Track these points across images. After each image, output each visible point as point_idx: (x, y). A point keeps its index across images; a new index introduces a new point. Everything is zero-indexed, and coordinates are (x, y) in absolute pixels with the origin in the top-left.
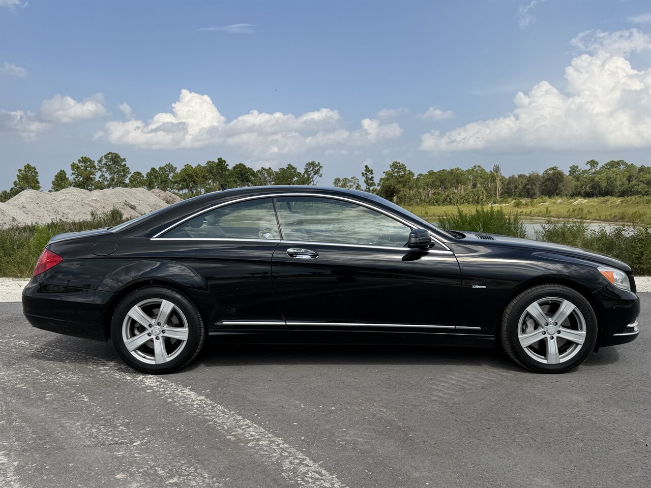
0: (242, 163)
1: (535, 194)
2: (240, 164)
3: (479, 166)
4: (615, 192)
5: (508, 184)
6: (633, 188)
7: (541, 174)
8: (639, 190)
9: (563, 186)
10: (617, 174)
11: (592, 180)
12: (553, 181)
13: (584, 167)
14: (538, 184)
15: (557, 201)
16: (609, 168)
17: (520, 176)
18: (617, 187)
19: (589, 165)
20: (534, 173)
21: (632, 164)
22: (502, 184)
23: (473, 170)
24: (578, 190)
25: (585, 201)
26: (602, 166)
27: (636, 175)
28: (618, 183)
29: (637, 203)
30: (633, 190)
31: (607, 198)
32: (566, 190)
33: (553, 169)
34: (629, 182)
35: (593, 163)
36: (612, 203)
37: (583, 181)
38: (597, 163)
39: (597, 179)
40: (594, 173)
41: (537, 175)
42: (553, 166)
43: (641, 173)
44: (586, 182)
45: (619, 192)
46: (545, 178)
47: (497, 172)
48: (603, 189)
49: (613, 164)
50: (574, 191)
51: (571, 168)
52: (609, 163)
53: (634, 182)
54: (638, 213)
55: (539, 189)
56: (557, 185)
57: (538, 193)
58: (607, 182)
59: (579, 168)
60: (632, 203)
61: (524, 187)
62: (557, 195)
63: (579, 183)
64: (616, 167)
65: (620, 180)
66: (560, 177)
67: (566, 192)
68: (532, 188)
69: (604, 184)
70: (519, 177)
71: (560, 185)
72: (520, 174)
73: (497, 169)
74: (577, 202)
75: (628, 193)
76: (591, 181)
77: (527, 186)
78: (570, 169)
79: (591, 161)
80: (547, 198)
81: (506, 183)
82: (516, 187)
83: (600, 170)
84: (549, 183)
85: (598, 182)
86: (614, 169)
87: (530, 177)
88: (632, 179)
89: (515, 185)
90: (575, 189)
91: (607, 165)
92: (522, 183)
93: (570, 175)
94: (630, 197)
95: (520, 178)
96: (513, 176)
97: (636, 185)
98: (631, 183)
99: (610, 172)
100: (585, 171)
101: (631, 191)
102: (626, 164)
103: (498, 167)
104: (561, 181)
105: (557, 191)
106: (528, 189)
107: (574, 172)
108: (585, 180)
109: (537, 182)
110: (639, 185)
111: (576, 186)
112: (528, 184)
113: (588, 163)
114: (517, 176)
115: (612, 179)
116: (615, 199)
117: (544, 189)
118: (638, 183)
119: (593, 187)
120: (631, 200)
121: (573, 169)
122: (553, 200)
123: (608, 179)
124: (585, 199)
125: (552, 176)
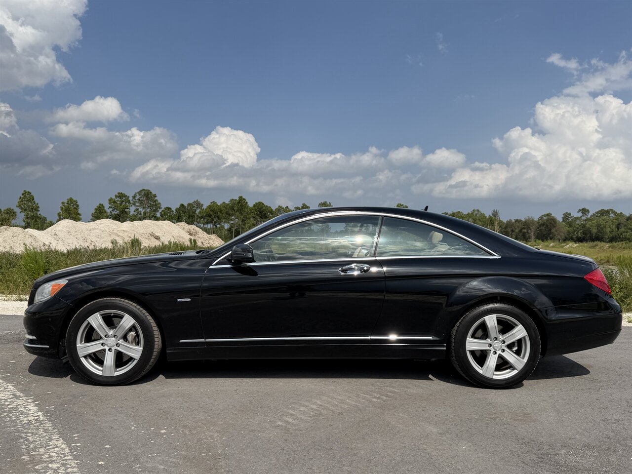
0: (261, 201)
1: (530, 237)
2: (260, 202)
3: (478, 211)
4: (605, 238)
5: (506, 228)
6: (622, 234)
7: (536, 219)
8: (628, 236)
9: (556, 231)
10: (607, 222)
11: (584, 226)
12: (547, 226)
13: (576, 214)
14: (533, 228)
15: (550, 244)
16: (599, 216)
17: (517, 221)
18: (606, 233)
19: (580, 213)
20: (529, 219)
21: (621, 213)
22: (500, 227)
23: (472, 213)
24: (571, 235)
25: (576, 245)
26: (593, 214)
27: (625, 223)
28: (608, 230)
29: (624, 248)
30: (621, 236)
31: (595, 243)
32: (559, 234)
33: (547, 215)
34: (618, 229)
35: (584, 211)
36: (600, 248)
37: (575, 227)
38: (588, 211)
39: (588, 225)
40: (586, 220)
41: (533, 220)
42: (547, 213)
43: (629, 222)
44: (578, 228)
45: (609, 238)
46: (540, 223)
47: (495, 216)
48: (594, 235)
49: (603, 213)
50: (567, 236)
51: (564, 214)
52: (599, 211)
53: (622, 230)
54: (622, 258)
55: (534, 233)
56: (551, 230)
57: (533, 237)
58: (598, 229)
59: (572, 215)
60: (619, 248)
61: (520, 231)
62: (551, 239)
63: (571, 229)
64: (606, 215)
65: (610, 227)
66: (553, 222)
67: (559, 237)
68: (527, 232)
69: (594, 231)
70: (515, 221)
71: (553, 230)
72: (516, 219)
73: (495, 214)
74: (568, 246)
75: (617, 239)
76: (582, 227)
77: (523, 230)
78: (563, 216)
79: (583, 209)
80: (540, 241)
81: (504, 226)
82: (513, 231)
83: (590, 217)
84: (543, 228)
85: (589, 228)
86: (604, 217)
87: (525, 222)
88: (620, 227)
89: (512, 229)
90: (568, 235)
91: (597, 213)
92: (518, 227)
93: (563, 221)
94: (617, 243)
95: (517, 223)
96: (511, 220)
97: (624, 232)
98: (620, 230)
99: (601, 219)
100: (577, 218)
101: (620, 238)
102: (615, 213)
103: (497, 212)
104: (554, 227)
105: (551, 236)
106: (524, 233)
107: (567, 219)
108: (577, 226)
109: (532, 226)
110: (627, 232)
111: (569, 232)
112: (524, 228)
113: (579, 211)
114: (513, 221)
115: (602, 226)
116: (603, 244)
117: (538, 233)
118: (626, 231)
119: (584, 233)
120: (618, 245)
121: (566, 216)
122: (546, 244)
123: (599, 226)
124: (576, 243)
125: (545, 221)
